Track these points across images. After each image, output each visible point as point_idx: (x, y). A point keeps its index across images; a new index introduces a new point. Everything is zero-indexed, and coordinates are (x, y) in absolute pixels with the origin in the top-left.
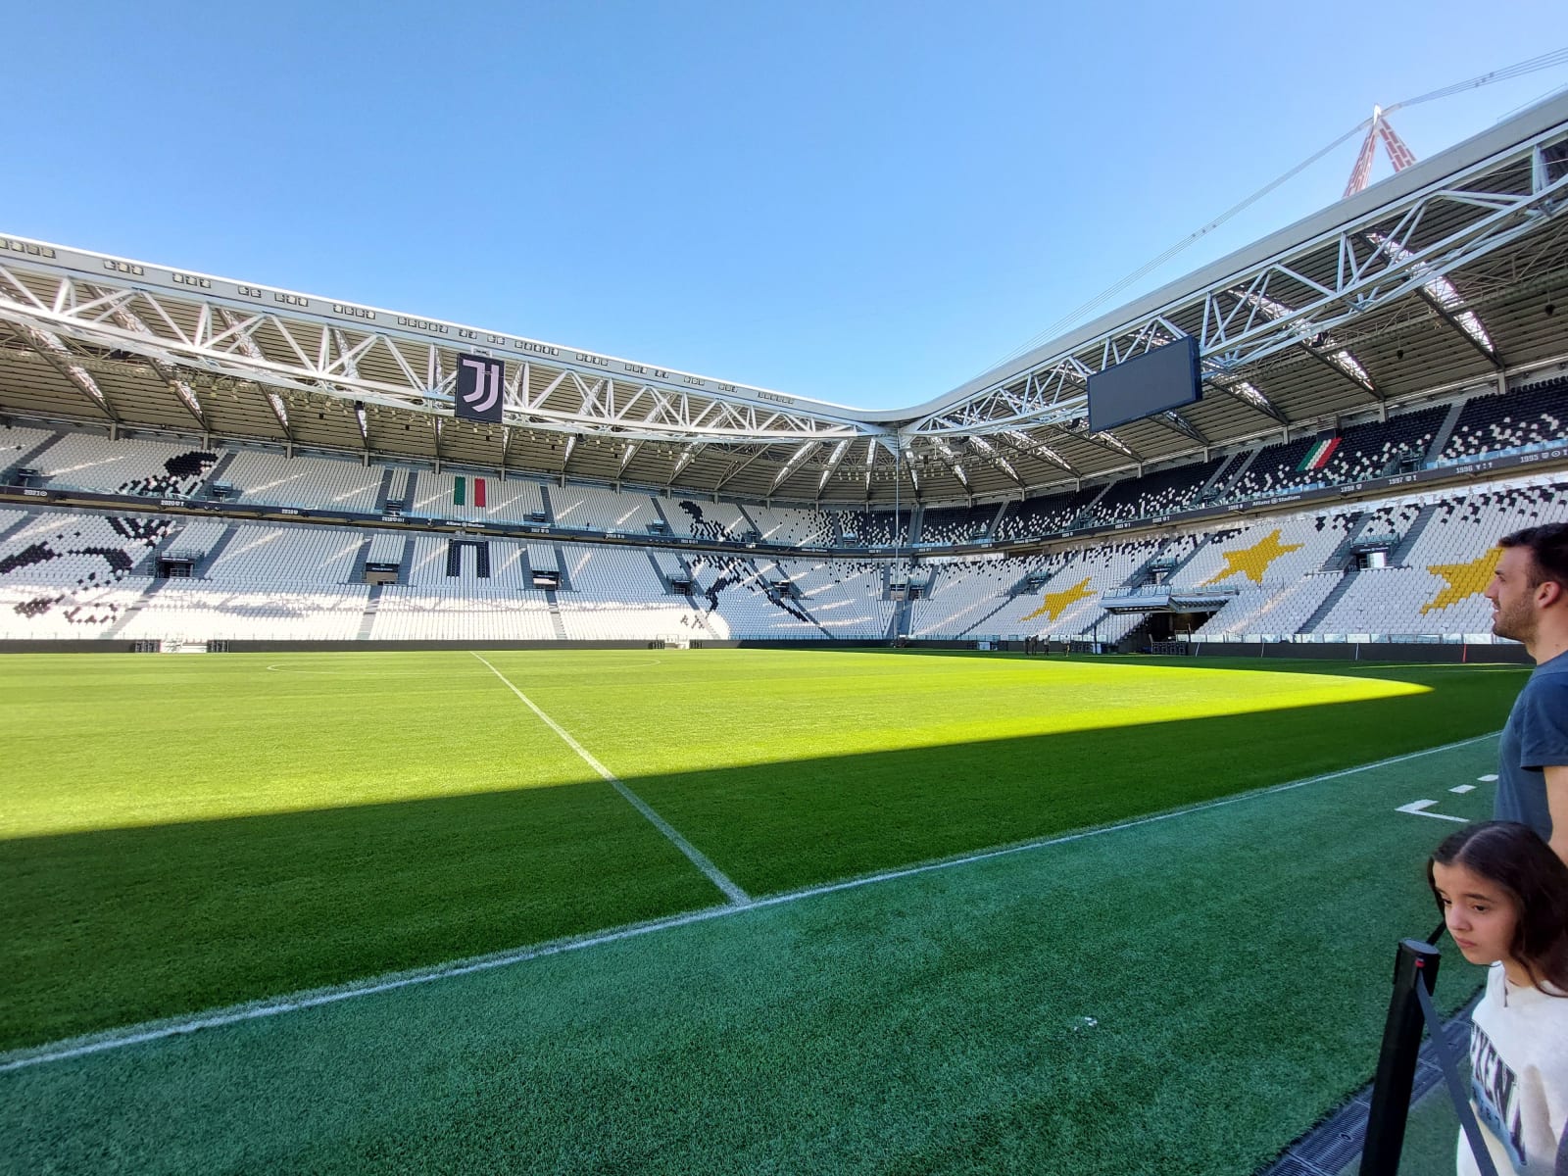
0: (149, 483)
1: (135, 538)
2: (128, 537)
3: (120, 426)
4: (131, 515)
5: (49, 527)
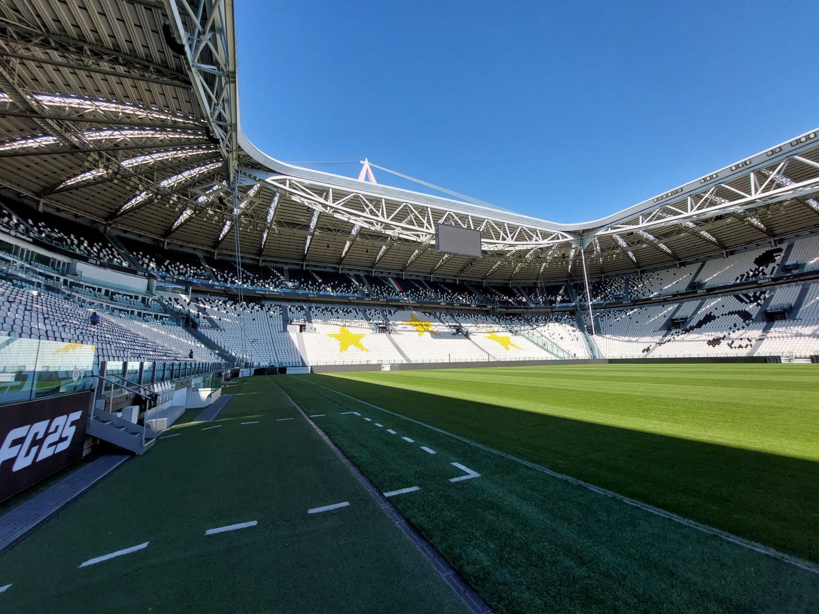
0: (749, 274)
1: (750, 303)
2: (746, 303)
3: (727, 250)
4: (744, 292)
5: (711, 305)
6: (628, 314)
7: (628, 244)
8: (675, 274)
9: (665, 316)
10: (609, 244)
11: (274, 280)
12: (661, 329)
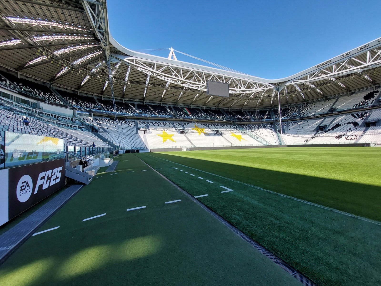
0: (360, 104)
1: (359, 118)
2: (357, 118)
3: (350, 92)
4: (357, 113)
5: (339, 119)
6: (298, 124)
7: (301, 89)
8: (323, 104)
9: (316, 125)
10: (291, 89)
11: (130, 110)
12: (314, 131)
